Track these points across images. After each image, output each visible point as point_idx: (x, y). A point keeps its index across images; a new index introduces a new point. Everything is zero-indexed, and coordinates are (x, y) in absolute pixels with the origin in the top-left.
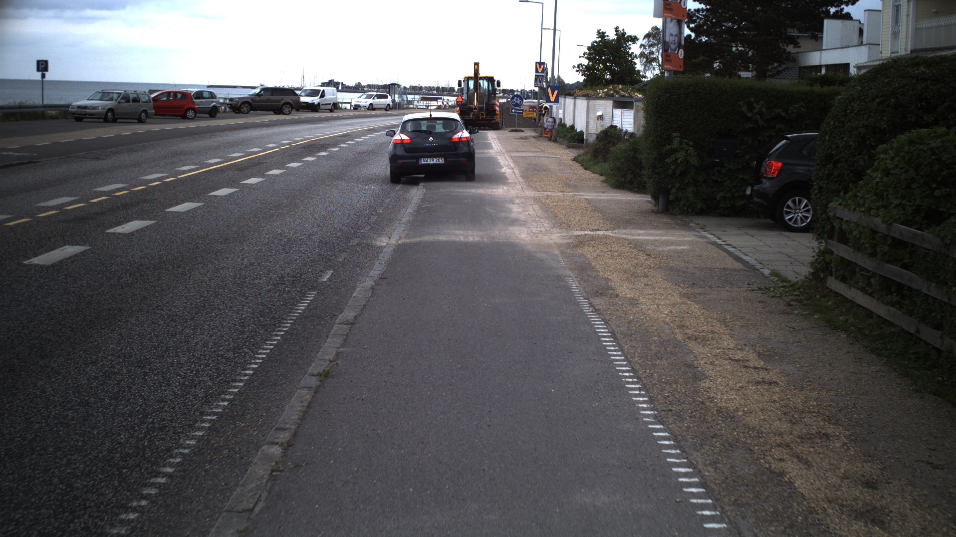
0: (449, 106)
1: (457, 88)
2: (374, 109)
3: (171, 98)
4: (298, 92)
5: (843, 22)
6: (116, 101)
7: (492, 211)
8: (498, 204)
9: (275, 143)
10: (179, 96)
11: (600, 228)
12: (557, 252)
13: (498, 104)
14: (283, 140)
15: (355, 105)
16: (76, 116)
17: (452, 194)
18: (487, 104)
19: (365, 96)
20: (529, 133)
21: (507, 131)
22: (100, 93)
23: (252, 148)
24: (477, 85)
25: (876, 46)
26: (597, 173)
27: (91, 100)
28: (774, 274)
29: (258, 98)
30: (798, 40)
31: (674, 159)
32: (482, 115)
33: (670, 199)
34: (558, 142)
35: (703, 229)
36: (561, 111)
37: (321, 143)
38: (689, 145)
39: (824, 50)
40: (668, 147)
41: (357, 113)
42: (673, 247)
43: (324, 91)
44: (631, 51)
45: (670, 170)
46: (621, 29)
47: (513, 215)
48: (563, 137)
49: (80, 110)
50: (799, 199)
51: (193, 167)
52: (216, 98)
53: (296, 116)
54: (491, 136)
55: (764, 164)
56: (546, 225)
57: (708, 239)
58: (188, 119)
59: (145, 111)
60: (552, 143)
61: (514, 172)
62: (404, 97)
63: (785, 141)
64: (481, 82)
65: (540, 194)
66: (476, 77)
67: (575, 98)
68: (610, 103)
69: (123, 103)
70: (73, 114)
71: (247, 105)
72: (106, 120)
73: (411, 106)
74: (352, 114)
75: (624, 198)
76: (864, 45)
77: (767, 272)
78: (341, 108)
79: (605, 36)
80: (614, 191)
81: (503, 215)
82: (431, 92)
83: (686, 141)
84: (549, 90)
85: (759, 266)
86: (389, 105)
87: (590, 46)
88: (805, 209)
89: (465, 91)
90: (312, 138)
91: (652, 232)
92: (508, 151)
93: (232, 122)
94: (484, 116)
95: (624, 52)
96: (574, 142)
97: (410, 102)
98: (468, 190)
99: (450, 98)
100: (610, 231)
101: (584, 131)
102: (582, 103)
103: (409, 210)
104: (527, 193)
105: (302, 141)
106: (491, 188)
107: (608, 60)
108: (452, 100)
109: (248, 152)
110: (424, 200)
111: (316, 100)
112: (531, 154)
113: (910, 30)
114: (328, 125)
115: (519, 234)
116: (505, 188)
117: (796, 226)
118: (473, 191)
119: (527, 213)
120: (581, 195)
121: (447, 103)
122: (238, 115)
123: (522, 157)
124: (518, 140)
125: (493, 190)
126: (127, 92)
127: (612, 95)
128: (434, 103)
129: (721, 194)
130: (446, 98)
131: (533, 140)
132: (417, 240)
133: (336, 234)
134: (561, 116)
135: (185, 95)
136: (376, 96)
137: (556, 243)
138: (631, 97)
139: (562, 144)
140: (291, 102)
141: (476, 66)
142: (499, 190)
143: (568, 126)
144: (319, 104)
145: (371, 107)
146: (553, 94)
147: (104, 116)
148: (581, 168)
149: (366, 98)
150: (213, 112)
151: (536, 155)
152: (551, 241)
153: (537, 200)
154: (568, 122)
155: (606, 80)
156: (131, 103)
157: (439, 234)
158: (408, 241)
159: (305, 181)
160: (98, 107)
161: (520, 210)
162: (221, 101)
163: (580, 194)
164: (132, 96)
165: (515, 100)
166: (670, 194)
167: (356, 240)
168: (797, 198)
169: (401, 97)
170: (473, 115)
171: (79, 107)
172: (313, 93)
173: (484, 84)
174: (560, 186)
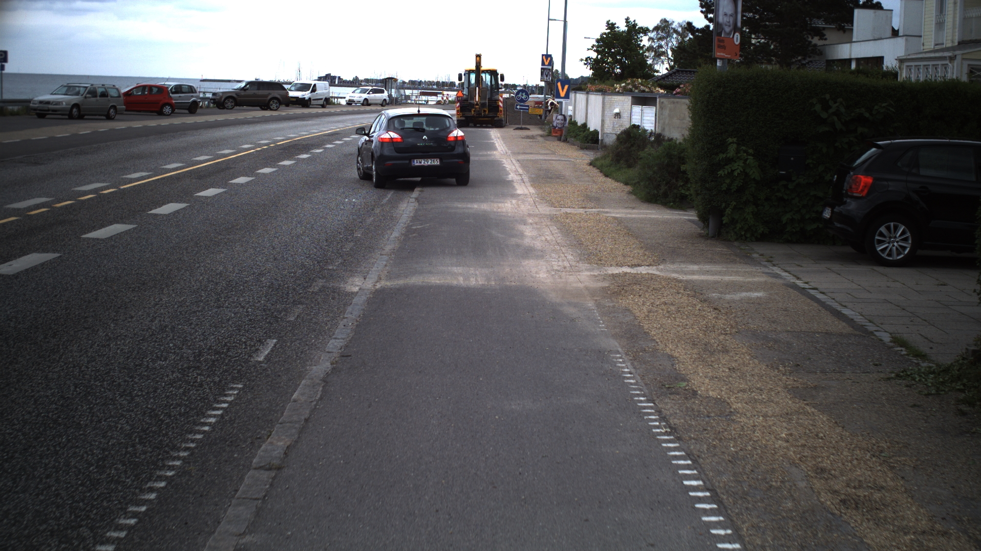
0: (449, 101)
1: (457, 82)
2: (369, 105)
3: (146, 93)
4: (286, 86)
5: (875, 13)
6: (82, 95)
7: (499, 235)
8: (506, 225)
9: (251, 144)
10: (155, 90)
11: (640, 262)
12: (591, 304)
13: (501, 99)
14: (262, 140)
15: (350, 100)
16: (38, 112)
17: (450, 211)
18: (490, 100)
19: (359, 91)
20: (535, 131)
21: (512, 129)
22: (65, 86)
23: (223, 150)
24: (479, 79)
25: (918, 38)
26: (621, 182)
27: (55, 94)
28: (898, 341)
29: (243, 93)
30: (825, 32)
31: (730, 171)
32: (485, 111)
33: (724, 222)
34: (568, 142)
35: (771, 261)
36: (570, 108)
37: (304, 143)
38: (748, 154)
39: (854, 42)
40: (721, 156)
41: (350, 109)
42: (744, 294)
43: (315, 85)
44: (642, 44)
45: (724, 185)
46: (632, 20)
47: (527, 242)
48: (575, 137)
49: (41, 105)
50: (894, 225)
51: (144, 174)
52: (196, 92)
53: (284, 112)
54: (494, 134)
55: (847, 178)
56: (570, 257)
57: (785, 279)
58: (165, 115)
59: (114, 107)
60: (562, 144)
61: (522, 179)
62: (402, 91)
63: (874, 149)
64: (483, 75)
65: (556, 211)
66: (478, 70)
67: (588, 93)
68: (628, 100)
69: (89, 97)
70: (35, 109)
71: (231, 100)
72: (71, 117)
73: (409, 101)
74: (345, 109)
75: (660, 217)
76: (901, 36)
77: (886, 338)
78: (334, 104)
79: (615, 28)
80: (646, 205)
81: (514, 241)
82: (431, 87)
83: (744, 148)
84: (559, 84)
85: (871, 328)
86: (385, 100)
87: (599, 38)
88: (902, 237)
89: (466, 86)
90: (295, 137)
91: (707, 267)
92: (514, 153)
93: (211, 118)
94: (487, 113)
95: (635, 45)
96: (588, 143)
97: (408, 97)
98: (469, 206)
99: (450, 93)
100: (655, 267)
101: (599, 130)
102: (596, 100)
103: (396, 234)
104: (540, 209)
105: (283, 140)
106: (497, 202)
107: (618, 53)
108: (452, 95)
109: (217, 154)
110: (415, 218)
111: (306, 94)
112: (541, 157)
113: (958, 19)
114: (316, 122)
115: (536, 273)
116: (514, 201)
117: (891, 259)
118: (476, 206)
119: (543, 238)
120: (607, 212)
121: (447, 98)
122: (221, 110)
123: (531, 160)
124: (523, 140)
125: (500, 205)
126: (94, 86)
127: (631, 91)
128: (434, 98)
129: (788, 216)
130: (445, 93)
131: (540, 139)
132: (401, 282)
133: (295, 273)
134: (570, 113)
135: (162, 90)
136: (371, 90)
137: (587, 288)
138: (652, 92)
139: (574, 145)
140: (279, 97)
141: (478, 58)
142: (506, 204)
143: (579, 124)
144: (310, 99)
145: (365, 103)
146: (563, 89)
147: (68, 113)
148: (600, 174)
149: (361, 92)
150: (193, 108)
151: (546, 158)
152: (580, 285)
153: (552, 218)
154: (580, 121)
155: (616, 74)
156: (98, 98)
157: (430, 272)
158: (388, 284)
159: (274, 193)
160: (62, 102)
161: (535, 233)
162: (201, 95)
163: (606, 210)
164: (100, 90)
165: (520, 95)
166: (723, 216)
167: (320, 283)
168: (892, 224)
169: (399, 92)
170: (474, 111)
171: (41, 102)
172: (304, 87)
173: (487, 78)
174: (579, 199)
